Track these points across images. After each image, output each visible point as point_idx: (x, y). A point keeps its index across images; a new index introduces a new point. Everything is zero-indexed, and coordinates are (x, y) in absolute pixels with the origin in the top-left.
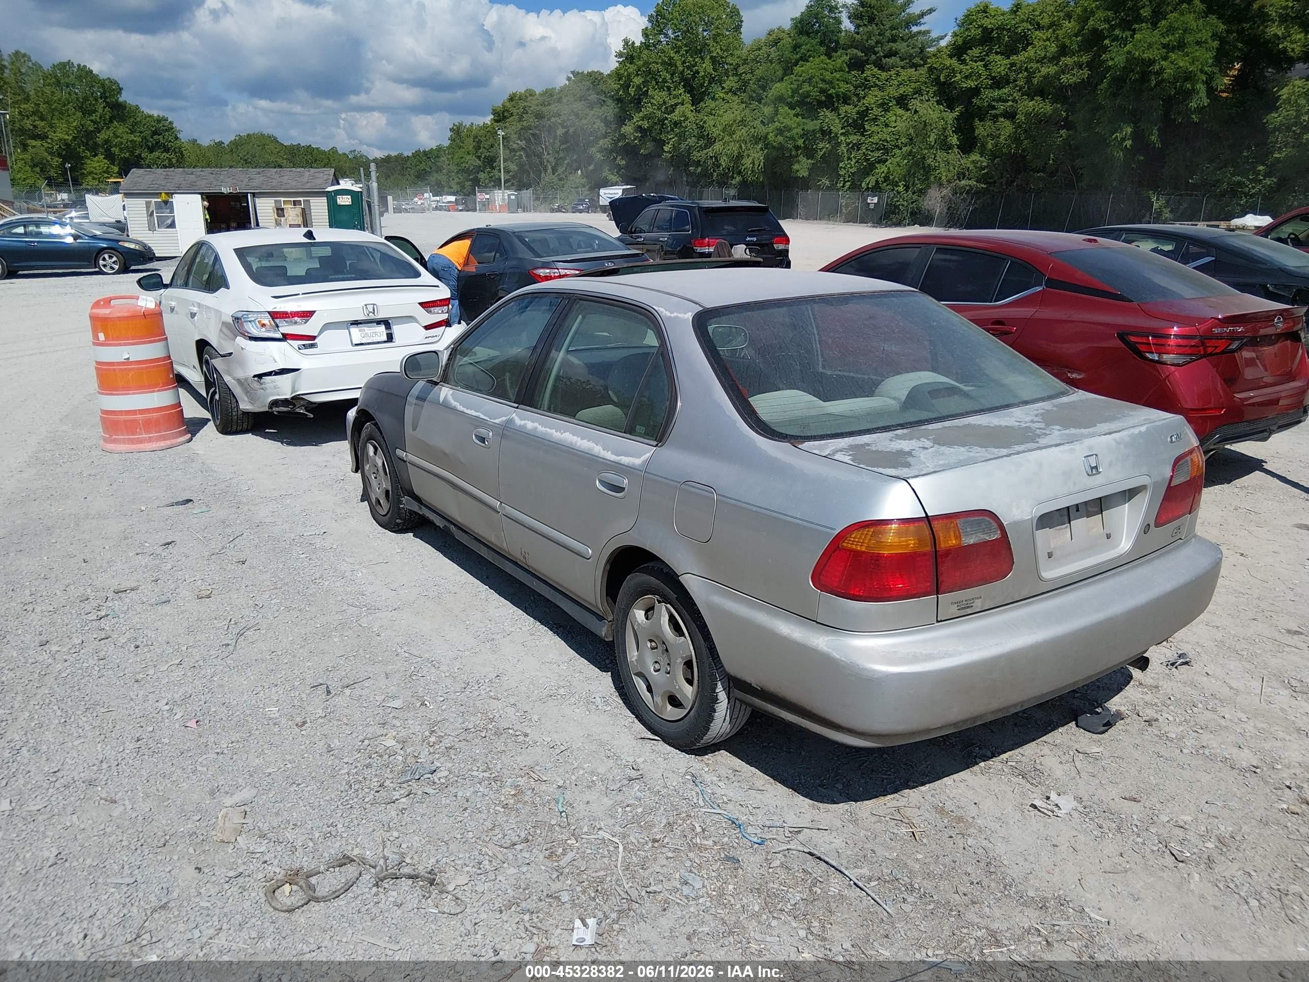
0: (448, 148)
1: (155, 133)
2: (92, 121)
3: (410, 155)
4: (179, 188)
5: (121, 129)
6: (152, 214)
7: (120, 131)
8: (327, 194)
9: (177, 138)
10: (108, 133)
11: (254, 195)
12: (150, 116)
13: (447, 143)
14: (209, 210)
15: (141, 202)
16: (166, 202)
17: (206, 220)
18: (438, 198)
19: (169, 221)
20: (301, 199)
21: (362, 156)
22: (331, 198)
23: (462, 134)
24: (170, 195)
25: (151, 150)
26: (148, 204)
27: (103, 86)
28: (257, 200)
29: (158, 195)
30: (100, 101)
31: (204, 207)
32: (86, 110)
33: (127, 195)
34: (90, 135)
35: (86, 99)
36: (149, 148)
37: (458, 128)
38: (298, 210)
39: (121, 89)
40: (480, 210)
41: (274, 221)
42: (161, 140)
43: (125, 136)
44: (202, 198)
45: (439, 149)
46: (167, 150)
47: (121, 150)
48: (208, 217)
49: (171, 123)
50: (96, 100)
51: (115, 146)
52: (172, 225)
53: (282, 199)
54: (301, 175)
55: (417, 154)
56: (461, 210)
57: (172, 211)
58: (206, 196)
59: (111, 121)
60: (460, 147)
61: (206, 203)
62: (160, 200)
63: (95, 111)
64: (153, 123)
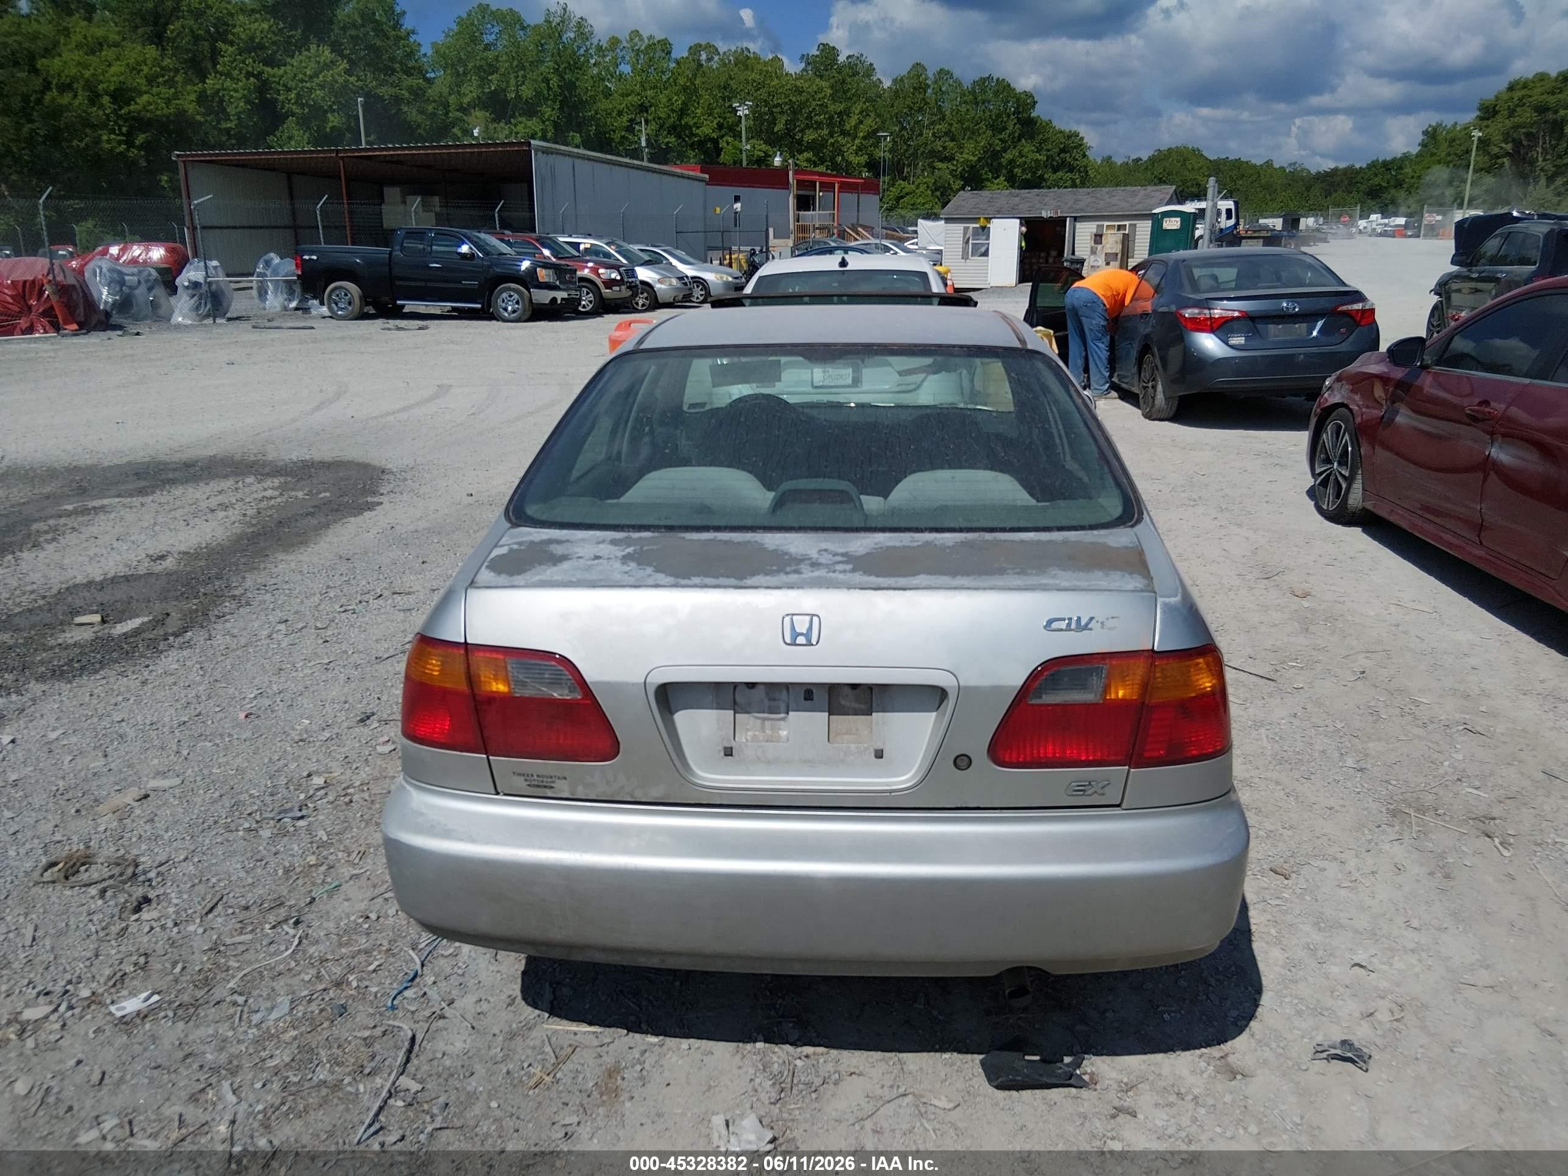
0: (1417, 156)
1: (1063, 151)
2: (1000, 140)
3: (1364, 166)
4: (999, 212)
5: (1027, 147)
6: (967, 242)
7: (1026, 150)
8: (1153, 216)
9: (1084, 156)
10: (1014, 152)
11: (1075, 219)
12: (1061, 132)
13: (1415, 150)
14: (1026, 237)
15: (959, 227)
16: (983, 228)
17: (1021, 248)
18: (1386, 221)
19: (983, 249)
20: (1127, 223)
21: (1303, 170)
22: (1157, 220)
23: (1439, 138)
24: (988, 220)
25: (1055, 170)
26: (966, 229)
27: (1018, 100)
28: (1078, 225)
29: (976, 220)
30: (1012, 117)
31: (1021, 234)
32: (996, 127)
33: (948, 220)
34: (996, 155)
35: (999, 116)
36: (1052, 166)
37: (1435, 130)
38: (1119, 236)
39: (1035, 103)
40: (1424, 236)
41: (1089, 249)
42: (1068, 159)
43: (1031, 156)
44: (1021, 224)
45: (1406, 157)
46: (1071, 169)
47: (1024, 170)
48: (1023, 244)
49: (1082, 139)
50: (1009, 116)
51: (1019, 166)
52: (986, 254)
53: (1106, 223)
54: (1134, 194)
55: (1373, 165)
56: (1410, 236)
57: (988, 238)
58: (1026, 222)
59: (1019, 140)
60: (1433, 155)
61: (1024, 229)
62: (977, 225)
63: (1005, 129)
64: (1063, 140)
